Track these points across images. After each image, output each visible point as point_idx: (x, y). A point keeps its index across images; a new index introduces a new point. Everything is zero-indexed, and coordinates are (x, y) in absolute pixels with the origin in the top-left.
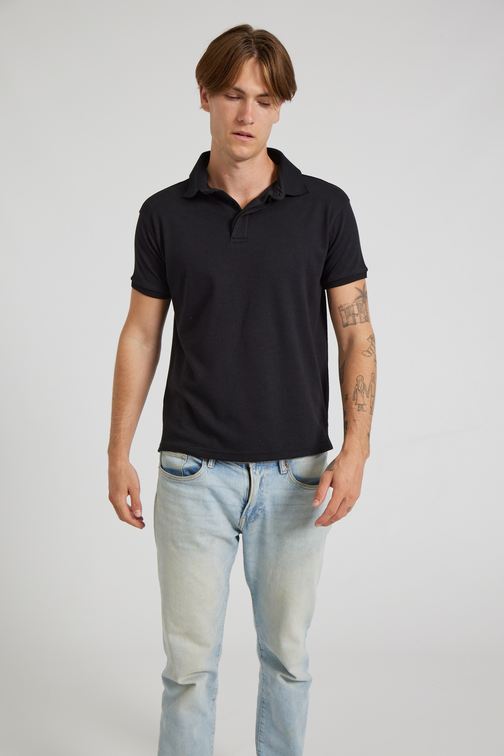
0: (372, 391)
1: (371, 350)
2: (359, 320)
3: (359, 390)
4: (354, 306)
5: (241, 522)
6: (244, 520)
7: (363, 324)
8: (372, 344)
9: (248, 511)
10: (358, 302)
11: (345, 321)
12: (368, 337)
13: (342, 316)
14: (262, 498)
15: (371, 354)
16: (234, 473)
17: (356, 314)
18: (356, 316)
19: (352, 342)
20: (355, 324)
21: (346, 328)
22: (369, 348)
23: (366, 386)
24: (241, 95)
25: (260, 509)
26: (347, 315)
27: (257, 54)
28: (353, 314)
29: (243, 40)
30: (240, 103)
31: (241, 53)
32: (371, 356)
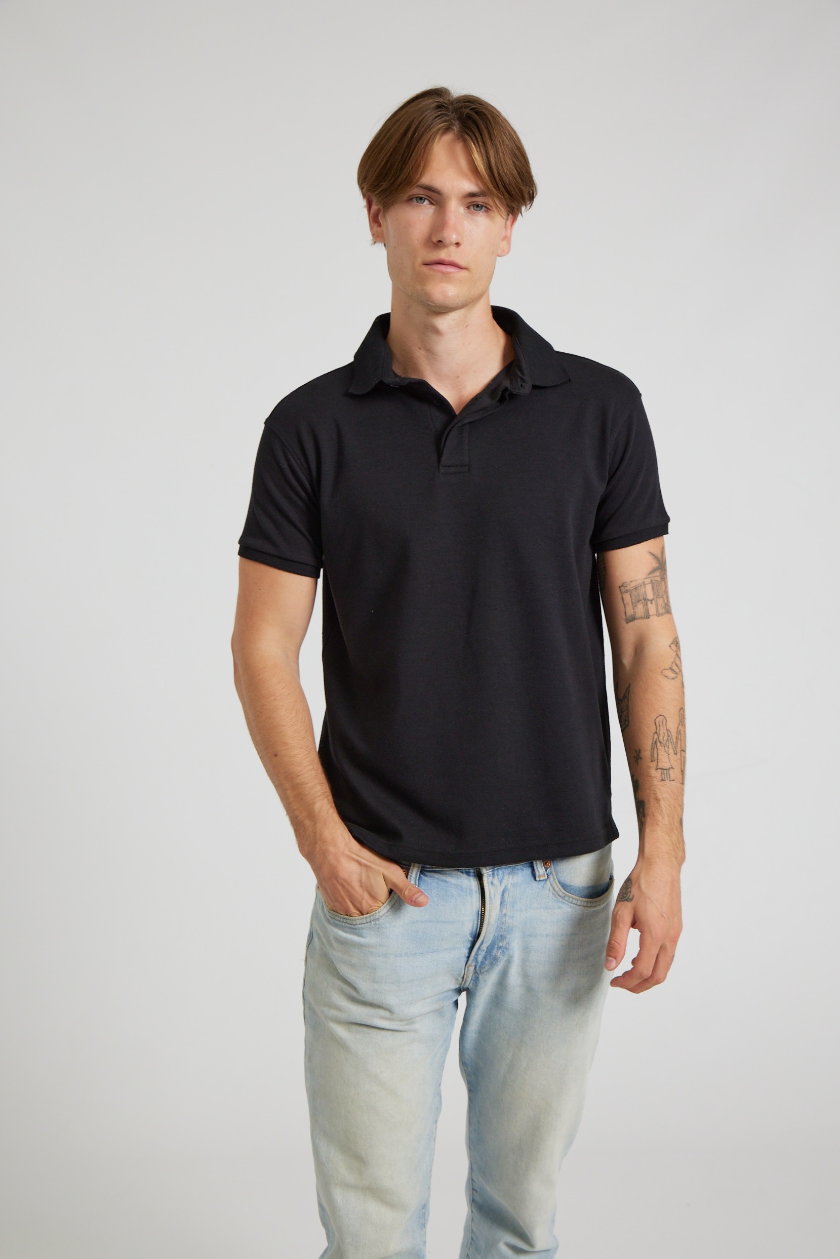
0: (681, 741)
1: (676, 667)
2: (655, 610)
3: (660, 742)
4: (647, 586)
5: (466, 973)
6: (472, 969)
7: (661, 617)
8: (677, 655)
9: (479, 951)
10: (653, 578)
11: (630, 611)
12: (670, 641)
13: (625, 603)
14: (504, 927)
15: (677, 674)
17: (648, 600)
19: (642, 650)
20: (648, 617)
21: (631, 624)
22: (672, 663)
23: (671, 734)
24: (435, 197)
25: (500, 947)
26: (634, 601)
27: (458, 126)
28: (644, 599)
29: (433, 105)
30: (435, 212)
31: (430, 125)
32: (676, 677)
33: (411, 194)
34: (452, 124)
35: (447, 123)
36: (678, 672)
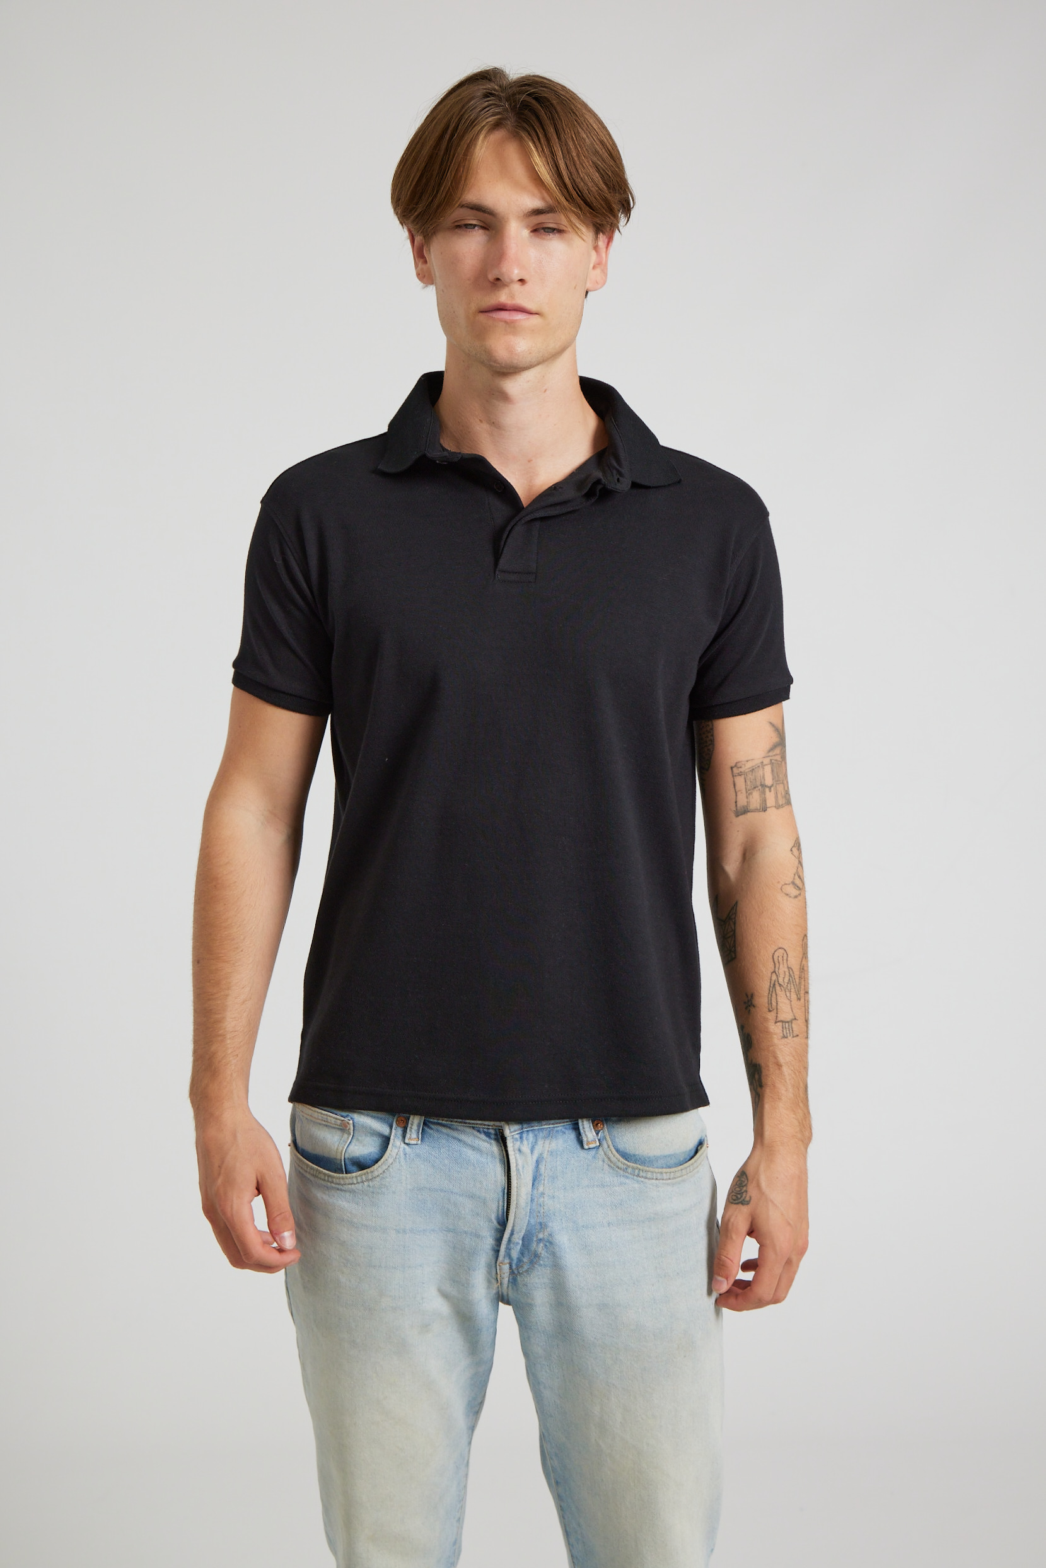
0: (804, 981)
1: (798, 880)
2: (774, 799)
3: (780, 985)
4: (766, 767)
5: (499, 1273)
7: (781, 810)
9: (512, 1245)
10: (776, 758)
11: (742, 801)
12: (792, 843)
13: (737, 789)
15: (799, 889)
17: (766, 786)
18: (767, 790)
19: (752, 855)
20: (765, 809)
21: (741, 818)
22: (795, 875)
23: (793, 973)
24: (487, 219)
25: (541, 1239)
26: (749, 787)
28: (761, 785)
29: (480, 93)
30: (489, 240)
31: (476, 119)
32: (800, 894)
33: (455, 217)
34: (505, 118)
36: (801, 887)
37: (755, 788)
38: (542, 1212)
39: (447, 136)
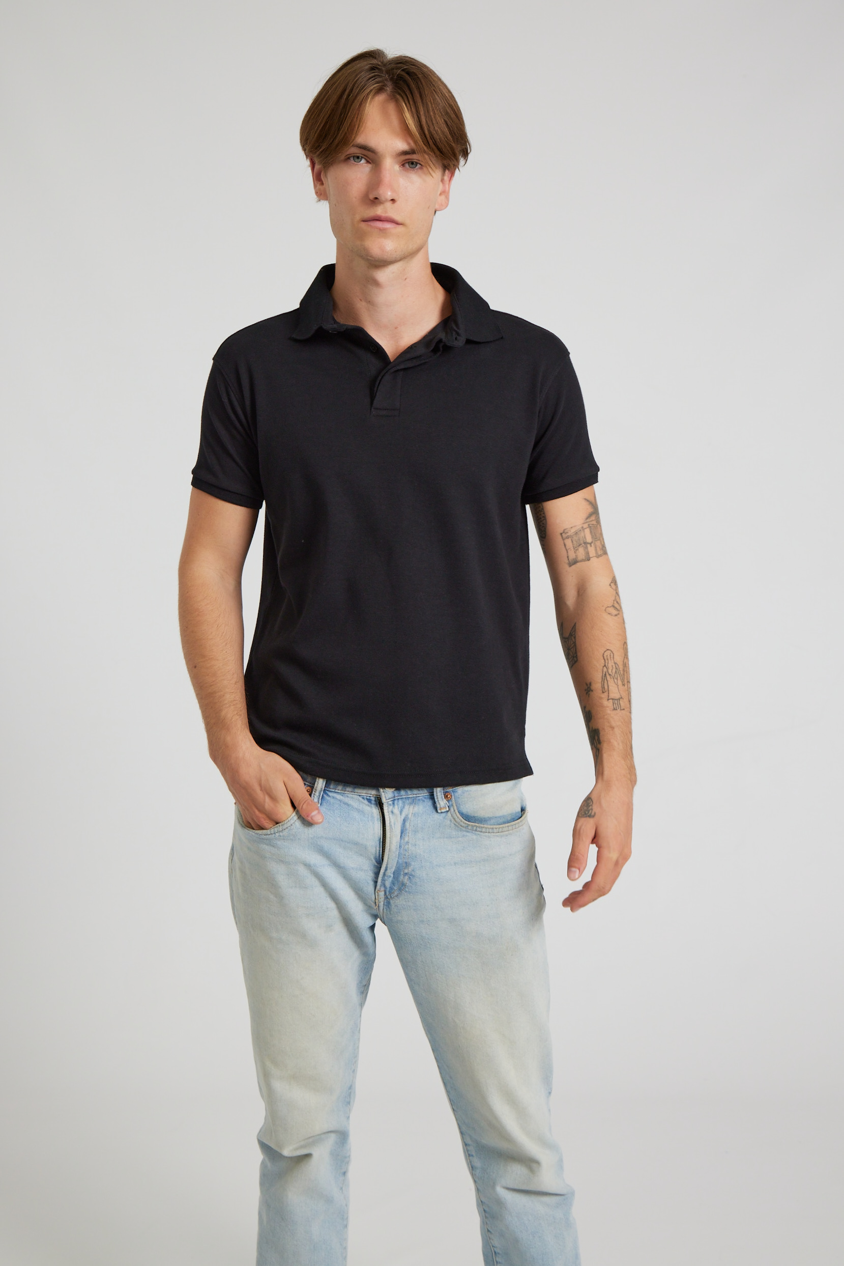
0: (627, 673)
1: (617, 604)
2: (594, 552)
4: (585, 530)
5: (377, 898)
6: (382, 894)
7: (600, 559)
8: (617, 593)
9: (386, 878)
10: (590, 523)
11: (571, 555)
12: (608, 580)
13: (567, 548)
16: (356, 815)
17: (588, 543)
18: (589, 546)
20: (588, 559)
21: (573, 567)
22: (613, 601)
23: (619, 667)
24: (370, 156)
25: (406, 873)
26: (575, 545)
27: (391, 87)
28: (584, 543)
29: (367, 67)
30: (371, 171)
31: (364, 87)
32: (619, 614)
33: (348, 153)
34: (385, 85)
35: (380, 84)
36: (619, 609)
37: (580, 545)
38: (407, 854)
39: (345, 97)
